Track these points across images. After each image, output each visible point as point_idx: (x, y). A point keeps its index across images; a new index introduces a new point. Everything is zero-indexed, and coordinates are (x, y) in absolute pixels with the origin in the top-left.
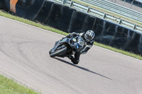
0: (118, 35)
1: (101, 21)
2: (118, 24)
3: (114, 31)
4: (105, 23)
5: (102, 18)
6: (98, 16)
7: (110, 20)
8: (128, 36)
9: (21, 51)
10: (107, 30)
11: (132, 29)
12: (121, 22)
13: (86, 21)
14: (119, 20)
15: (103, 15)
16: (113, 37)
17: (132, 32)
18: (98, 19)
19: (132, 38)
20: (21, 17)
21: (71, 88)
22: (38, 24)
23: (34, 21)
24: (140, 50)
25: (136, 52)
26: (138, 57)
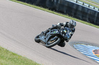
24: (47, 5)
25: (45, 6)
26: (46, 10)
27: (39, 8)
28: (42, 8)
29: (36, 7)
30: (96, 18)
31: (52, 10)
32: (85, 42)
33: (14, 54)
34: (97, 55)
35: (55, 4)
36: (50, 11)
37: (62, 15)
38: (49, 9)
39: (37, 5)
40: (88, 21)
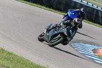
26: (43, 7)
29: (33, 4)
30: (94, 15)
32: (83, 41)
33: (10, 53)
34: (96, 54)
37: (59, 12)
40: (86, 18)
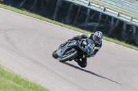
0: (102, 22)
1: (86, 9)
2: (102, 11)
3: (98, 18)
4: (89, 10)
5: (86, 6)
6: (82, 4)
7: (94, 7)
8: (112, 23)
9: (7, 38)
10: (92, 18)
11: (116, 16)
12: (105, 10)
13: (70, 8)
14: (103, 8)
15: (88, 2)
16: (97, 24)
17: (115, 19)
18: (82, 6)
19: (116, 24)
20: (8, 5)
21: (57, 74)
22: (25, 12)
23: (21, 8)
24: (123, 37)
25: (120, 38)
26: (122, 43)
27: (113, 40)
28: (117, 41)
31: (130, 43)
35: (134, 35)
36: (127, 45)
38: (126, 42)
39: (109, 37)
